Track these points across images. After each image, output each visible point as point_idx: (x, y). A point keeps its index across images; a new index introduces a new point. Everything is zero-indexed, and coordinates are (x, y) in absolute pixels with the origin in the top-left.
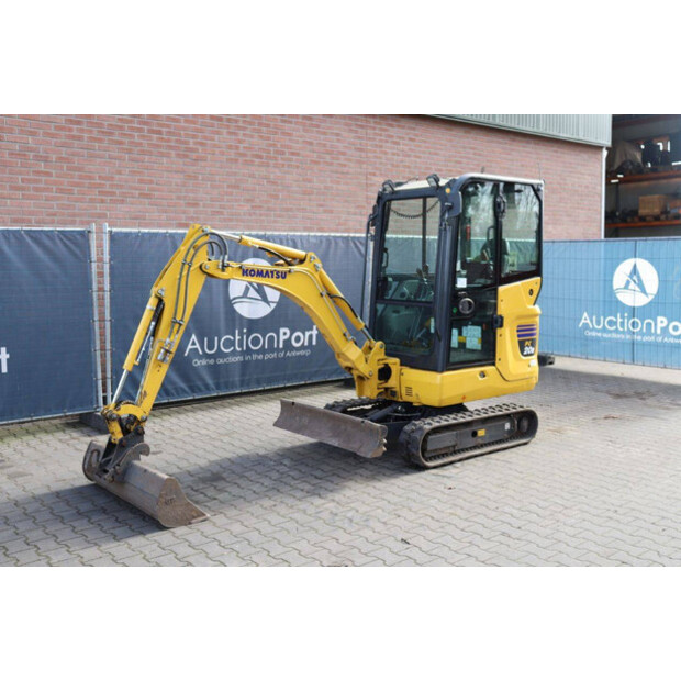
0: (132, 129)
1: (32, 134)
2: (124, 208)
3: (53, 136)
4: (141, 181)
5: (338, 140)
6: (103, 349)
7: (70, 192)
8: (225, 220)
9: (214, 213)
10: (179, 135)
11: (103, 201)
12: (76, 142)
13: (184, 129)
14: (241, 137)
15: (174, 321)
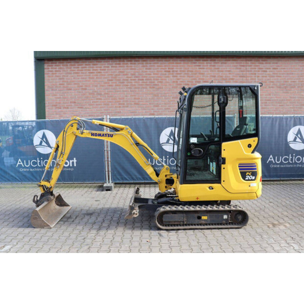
0: (132, 80)
1: (96, 86)
2: (129, 109)
3: (103, 86)
4: (135, 99)
5: (230, 74)
6: (108, 161)
7: (108, 105)
8: (171, 111)
9: (166, 109)
10: (151, 80)
11: (120, 107)
12: (111, 87)
13: (153, 77)
14: (179, 78)
15: (62, 153)
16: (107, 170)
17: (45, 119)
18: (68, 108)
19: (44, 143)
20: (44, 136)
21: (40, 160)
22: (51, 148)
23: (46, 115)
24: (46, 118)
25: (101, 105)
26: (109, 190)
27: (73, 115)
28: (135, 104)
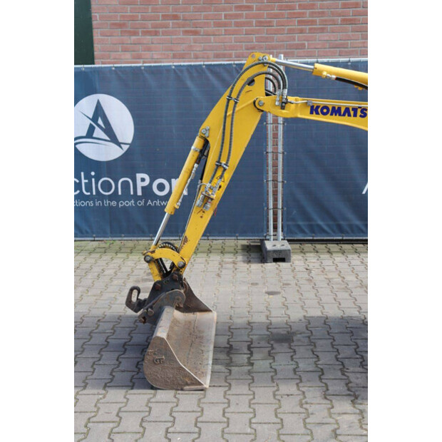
15: (218, 165)
16: (271, 206)
17: (94, 64)
18: (156, 33)
19: (98, 133)
20: (99, 112)
21: (88, 177)
22: (119, 144)
24: (96, 61)
25: (249, 24)
26: (283, 260)
27: (171, 53)
28: (345, 21)
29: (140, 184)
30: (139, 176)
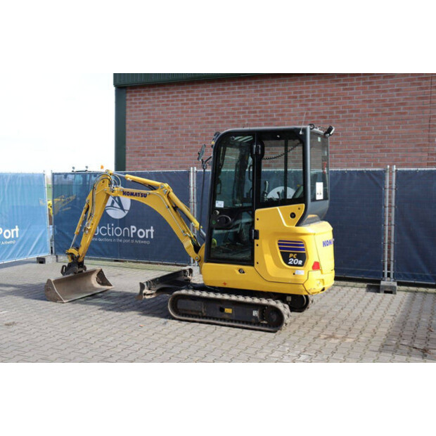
0: (239, 113)
1: (190, 124)
3: (200, 123)
5: (398, 95)
10: (267, 112)
12: (210, 125)
13: (270, 107)
18: (153, 155)
21: (110, 226)
22: (124, 210)
23: (127, 165)
24: (127, 169)
29: (132, 232)
30: (132, 227)
